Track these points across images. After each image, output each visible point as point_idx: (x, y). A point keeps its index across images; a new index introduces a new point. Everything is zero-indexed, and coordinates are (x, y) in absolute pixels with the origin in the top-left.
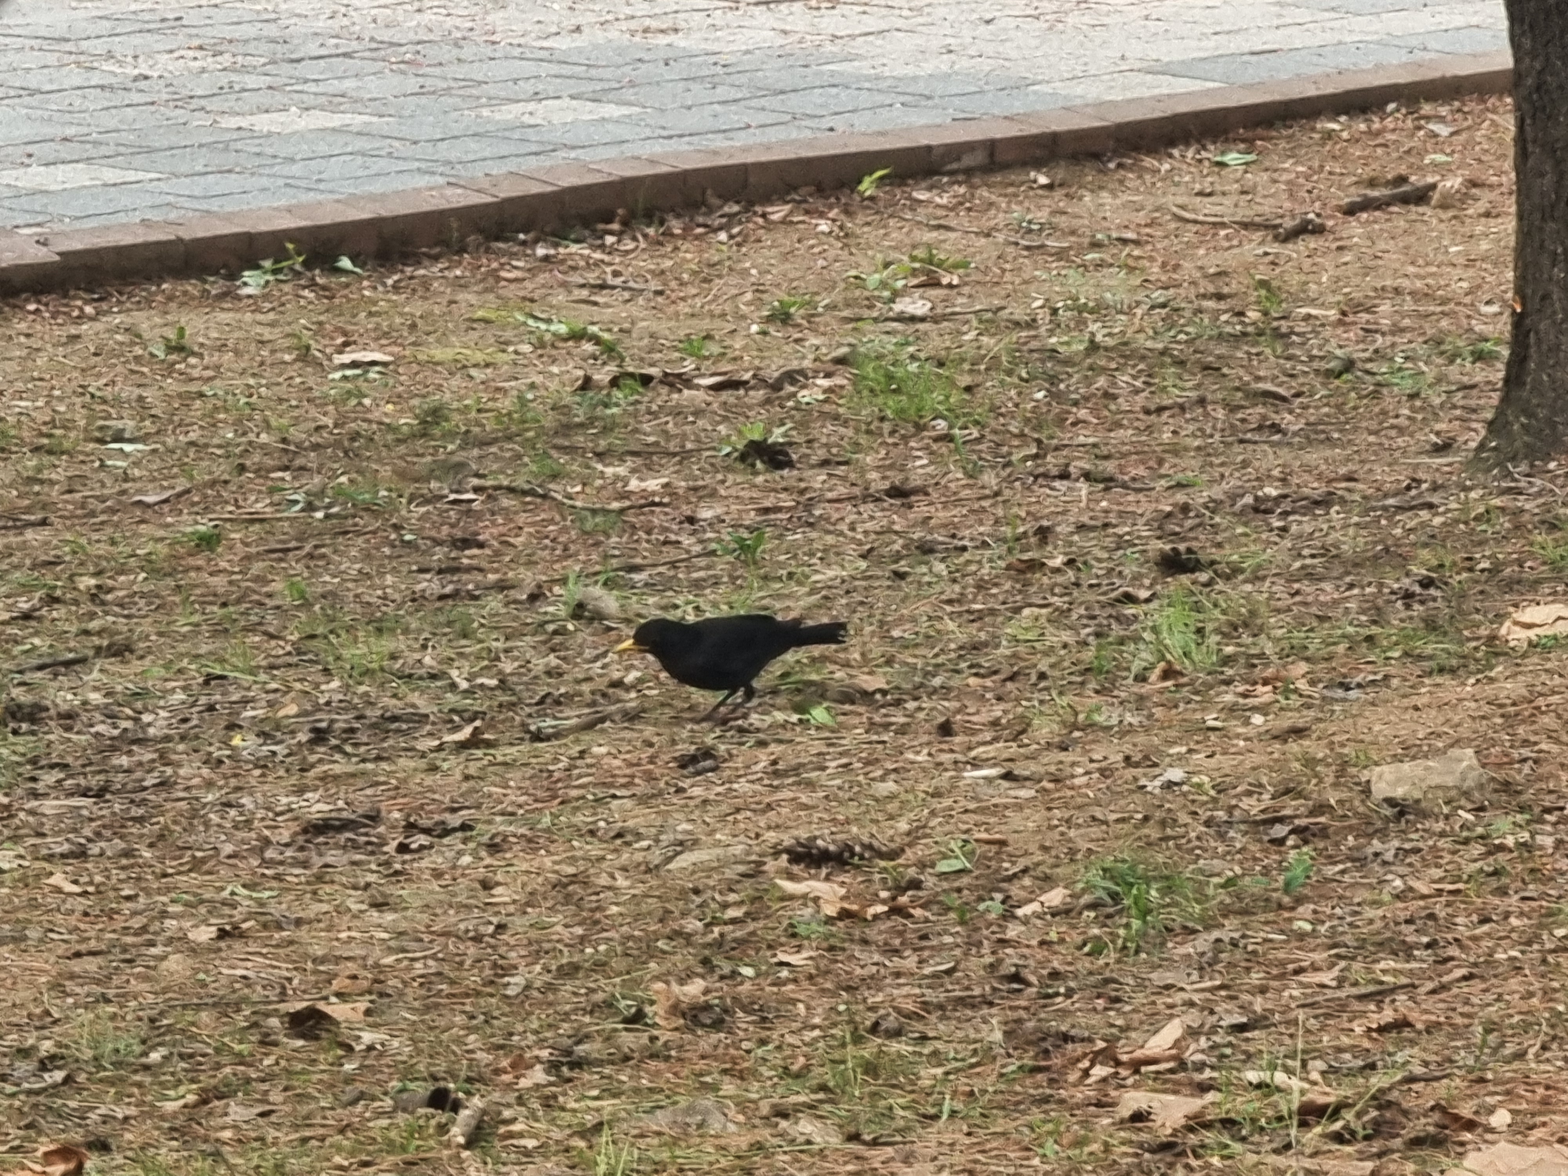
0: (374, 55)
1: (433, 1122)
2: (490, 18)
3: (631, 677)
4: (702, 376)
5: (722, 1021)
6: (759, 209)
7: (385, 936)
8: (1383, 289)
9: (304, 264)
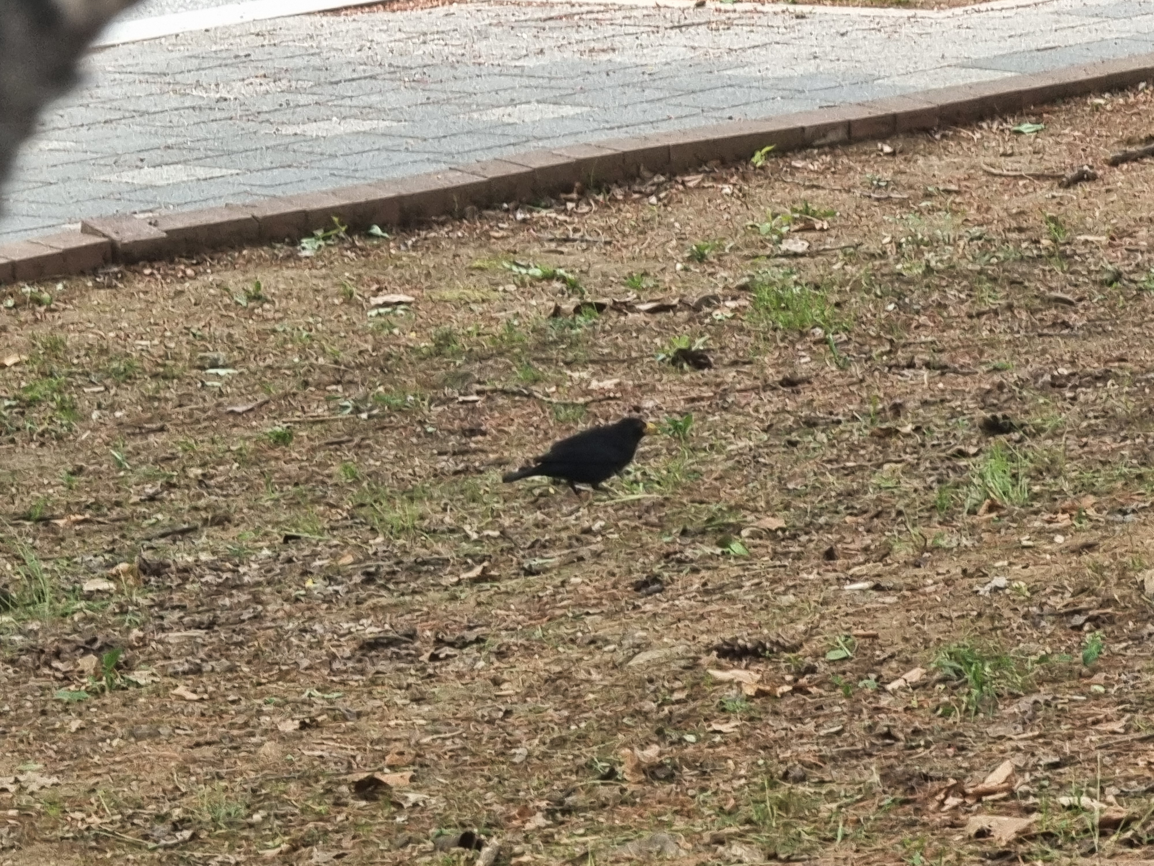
0: (393, 76)
1: (463, 858)
2: (476, 47)
3: (597, 526)
4: (642, 303)
5: (673, 775)
6: (679, 179)
7: (423, 722)
9: (347, 232)
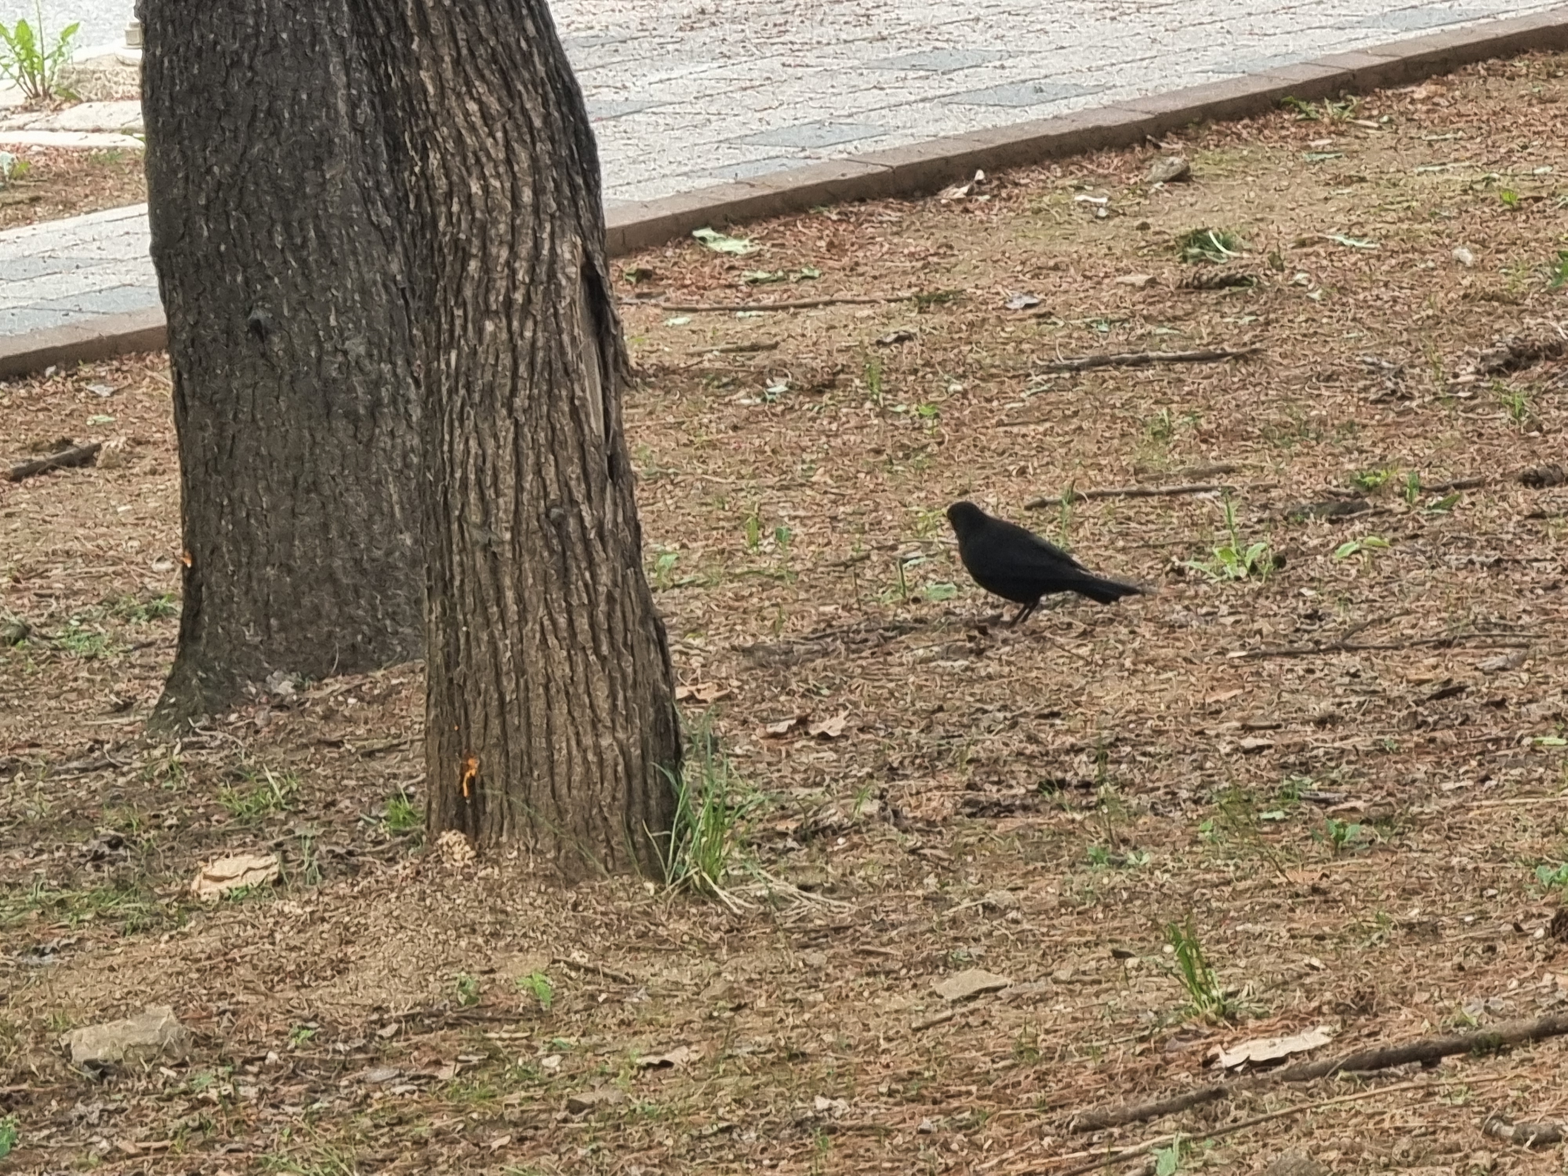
8: (54, 553)
